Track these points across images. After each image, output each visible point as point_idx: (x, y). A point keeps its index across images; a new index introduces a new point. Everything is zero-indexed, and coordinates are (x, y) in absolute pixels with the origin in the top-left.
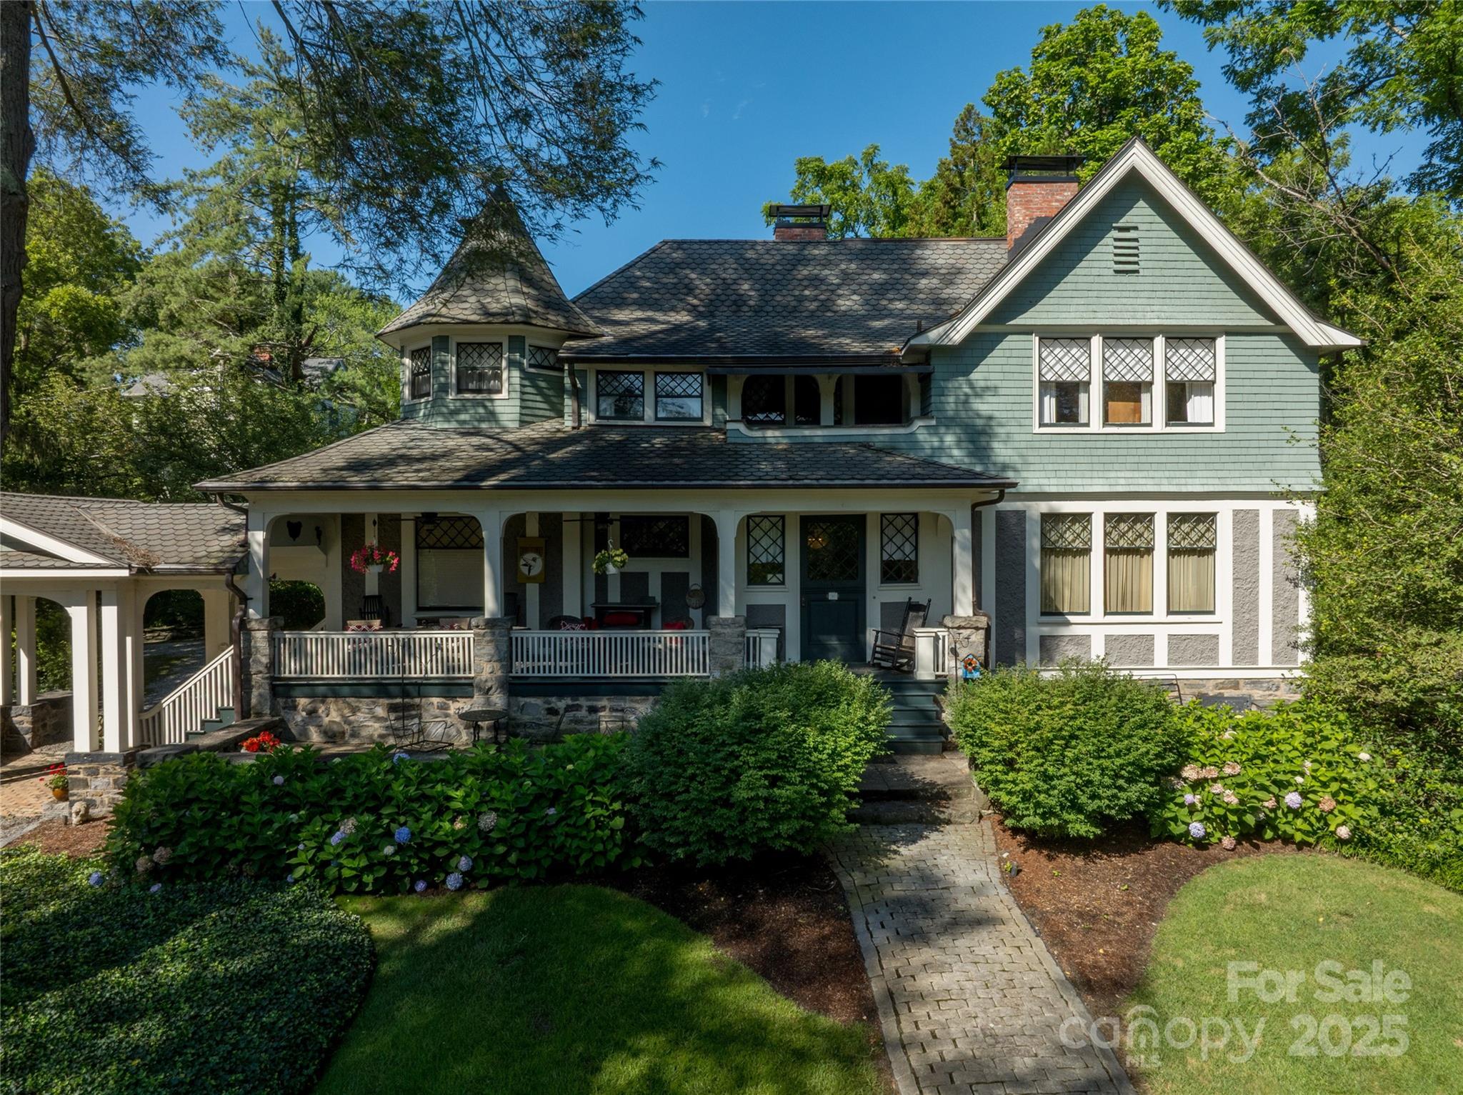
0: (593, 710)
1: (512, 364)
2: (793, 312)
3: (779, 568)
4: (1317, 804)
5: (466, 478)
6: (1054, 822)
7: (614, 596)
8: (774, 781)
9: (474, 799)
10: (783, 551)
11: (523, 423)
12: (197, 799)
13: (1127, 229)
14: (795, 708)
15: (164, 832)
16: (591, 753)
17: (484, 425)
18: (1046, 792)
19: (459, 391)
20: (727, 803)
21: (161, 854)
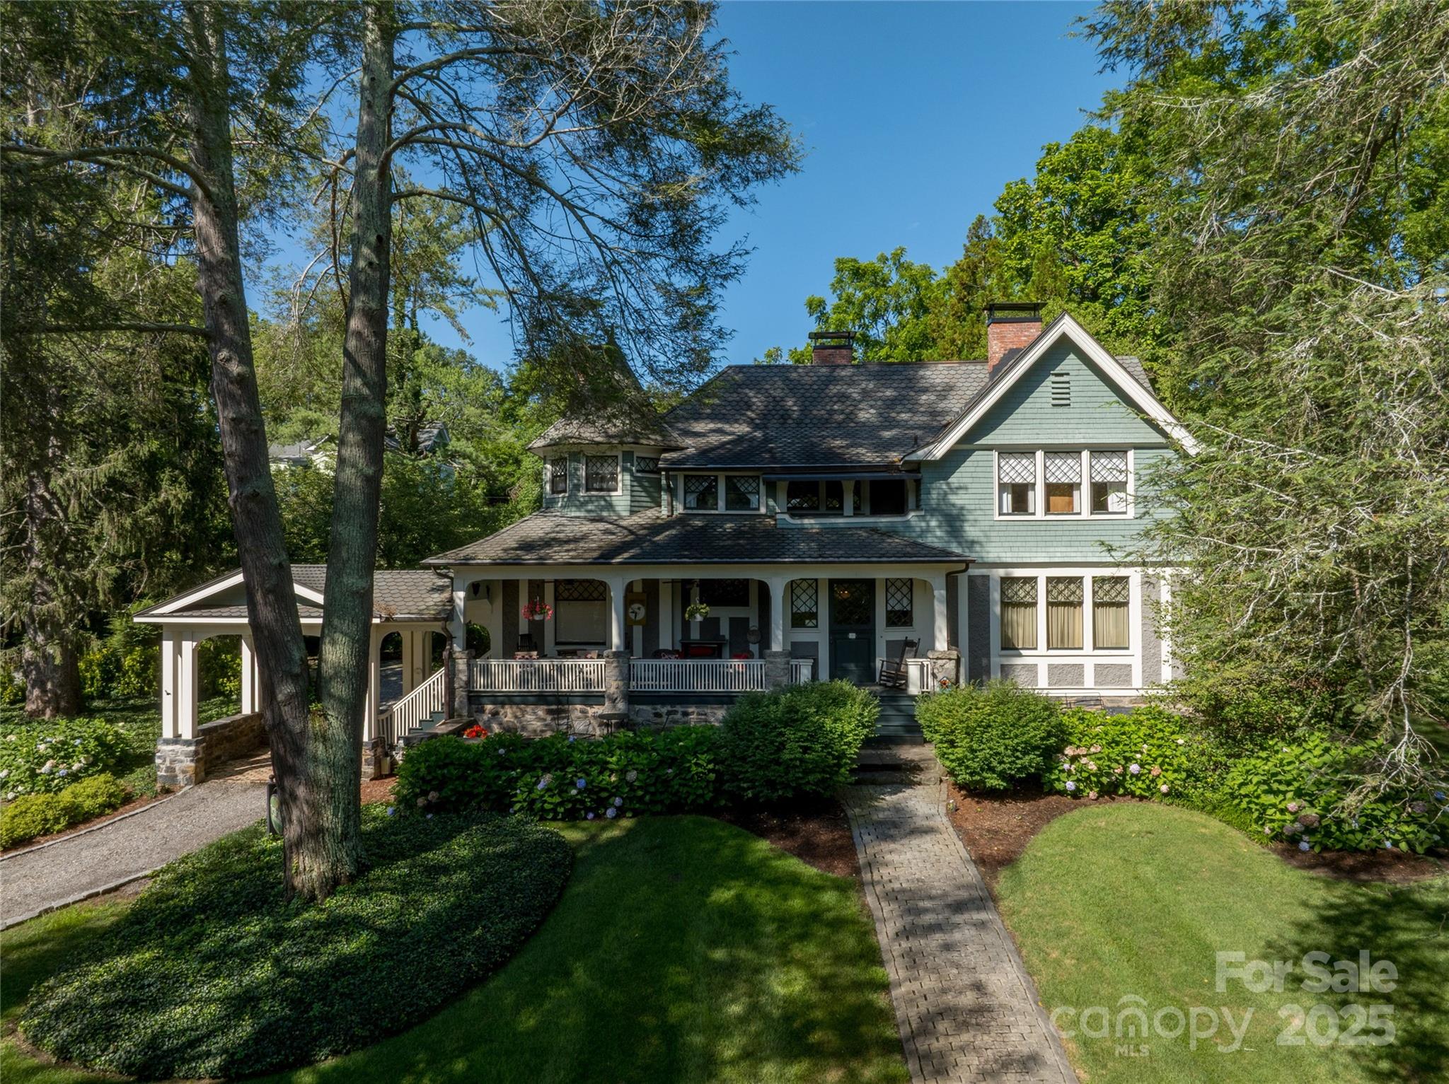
0: (686, 714)
1: (624, 470)
2: (824, 423)
3: (813, 616)
4: (1150, 771)
5: (601, 556)
6: (977, 778)
7: (695, 635)
8: (806, 750)
9: (624, 762)
10: (816, 603)
11: (632, 512)
12: (452, 763)
13: (1061, 375)
14: (819, 708)
15: (435, 783)
16: (694, 736)
17: (605, 514)
18: (973, 759)
19: (588, 490)
20: (778, 762)
21: (433, 796)
